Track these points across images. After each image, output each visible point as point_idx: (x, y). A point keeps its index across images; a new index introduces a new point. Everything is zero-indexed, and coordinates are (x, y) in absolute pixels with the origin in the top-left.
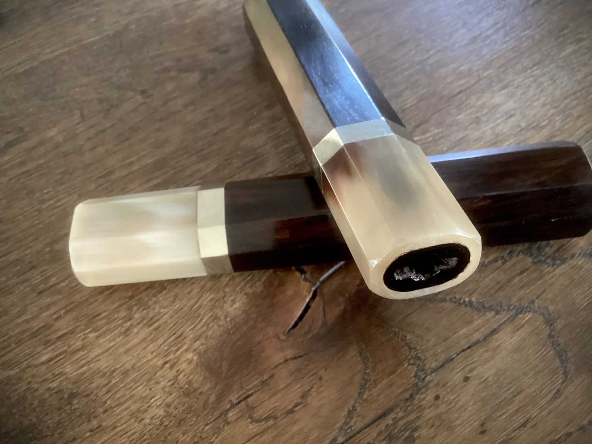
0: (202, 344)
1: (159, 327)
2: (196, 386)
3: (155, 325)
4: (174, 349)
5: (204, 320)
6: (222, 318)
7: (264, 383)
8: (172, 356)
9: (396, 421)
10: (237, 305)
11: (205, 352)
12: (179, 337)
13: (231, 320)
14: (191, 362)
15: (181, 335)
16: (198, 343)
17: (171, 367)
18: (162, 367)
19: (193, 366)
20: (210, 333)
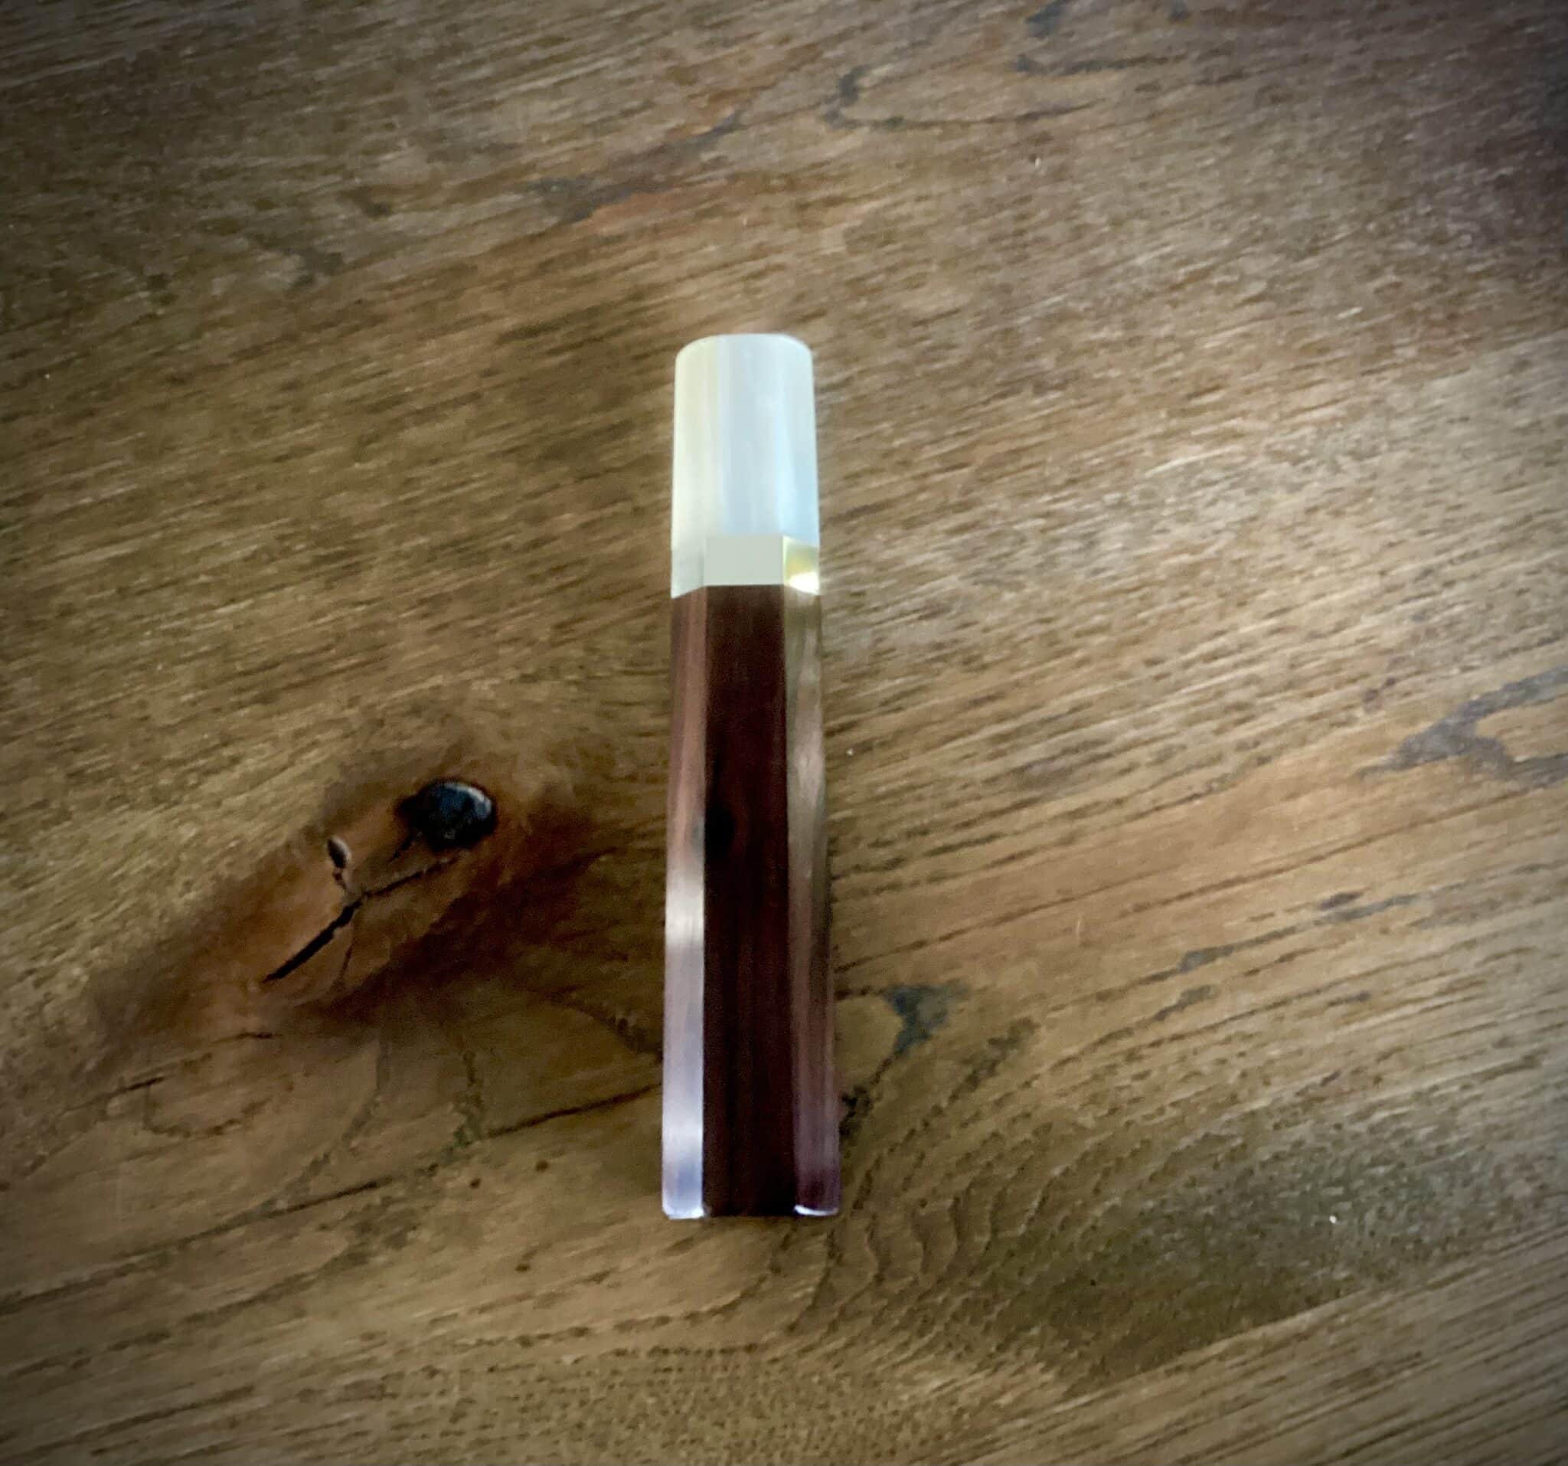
0: (104, 957)
1: (36, 896)
2: (70, 1031)
3: (32, 889)
4: (53, 949)
5: (121, 909)
6: (157, 913)
7: (189, 1066)
8: (43, 963)
9: (387, 1201)
10: (191, 896)
11: (105, 972)
12: (67, 927)
13: (170, 925)
14: (74, 983)
15: (73, 924)
16: (96, 951)
17: (37, 984)
18: (21, 979)
19: (75, 993)
20: (123, 938)
